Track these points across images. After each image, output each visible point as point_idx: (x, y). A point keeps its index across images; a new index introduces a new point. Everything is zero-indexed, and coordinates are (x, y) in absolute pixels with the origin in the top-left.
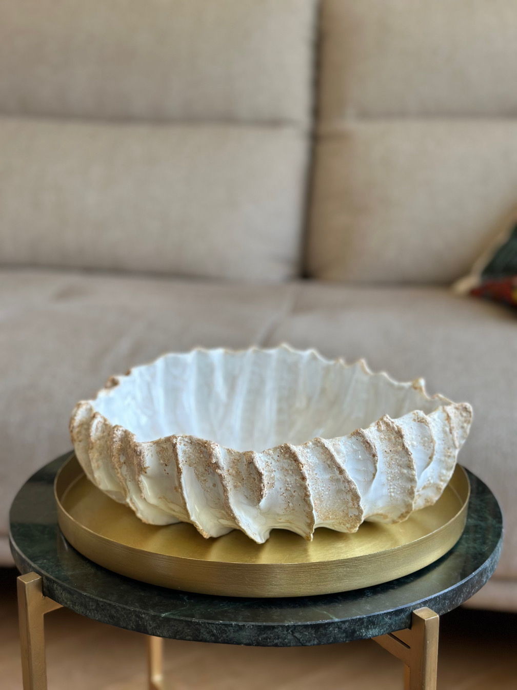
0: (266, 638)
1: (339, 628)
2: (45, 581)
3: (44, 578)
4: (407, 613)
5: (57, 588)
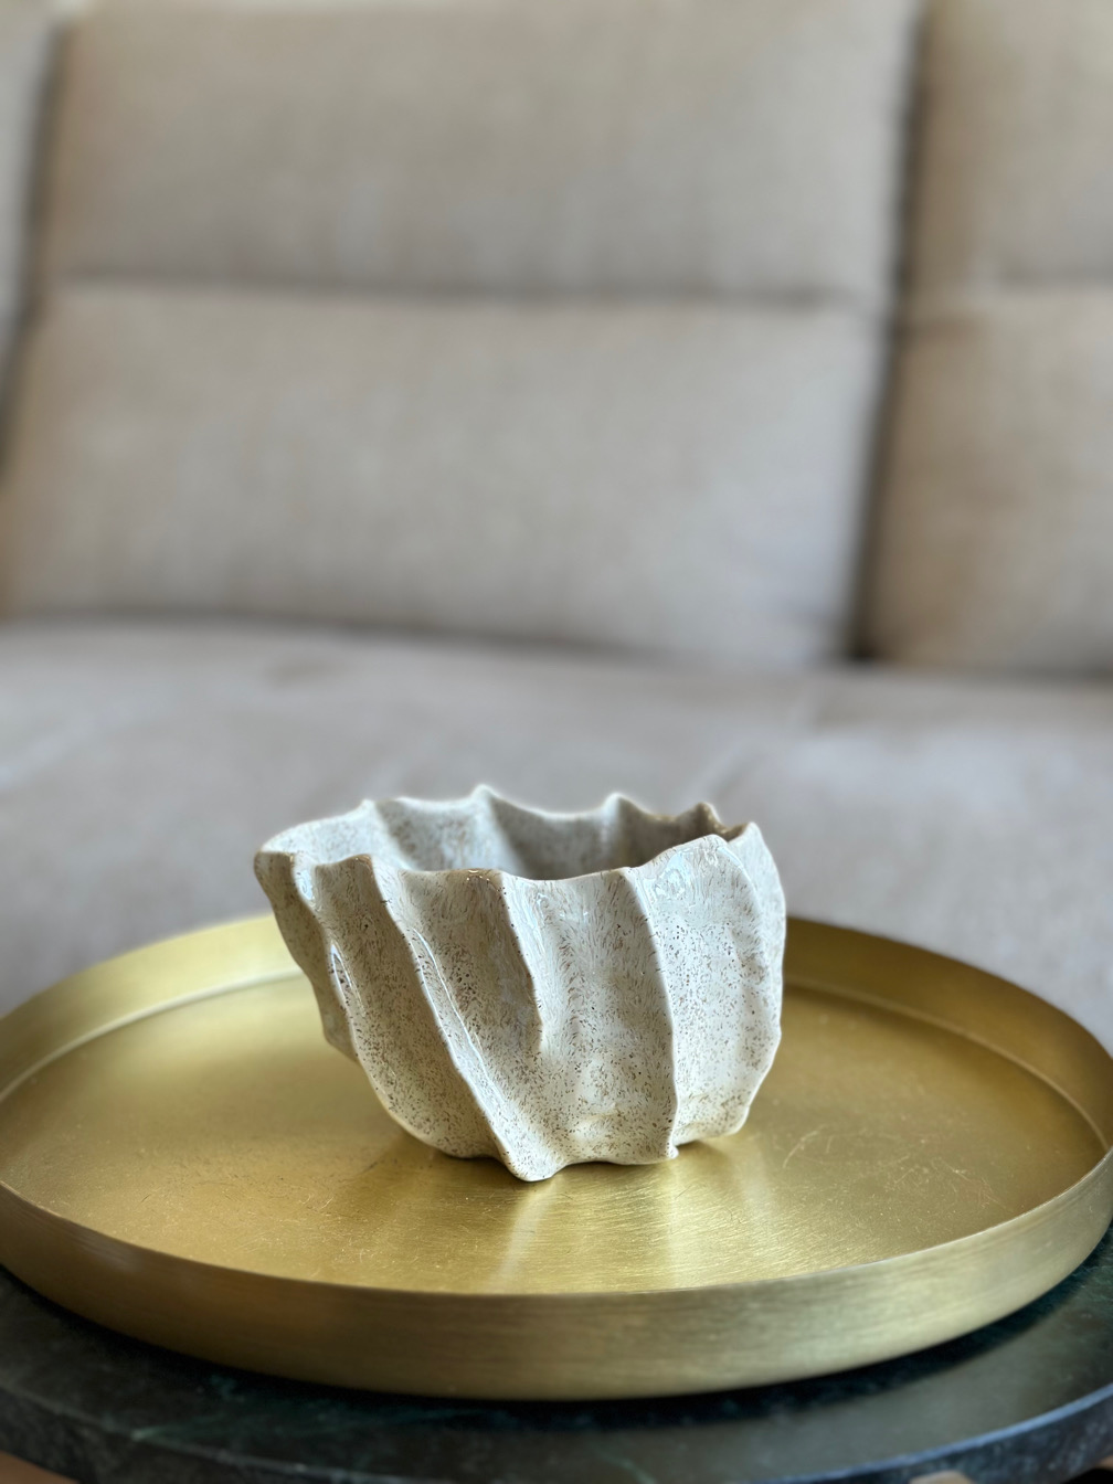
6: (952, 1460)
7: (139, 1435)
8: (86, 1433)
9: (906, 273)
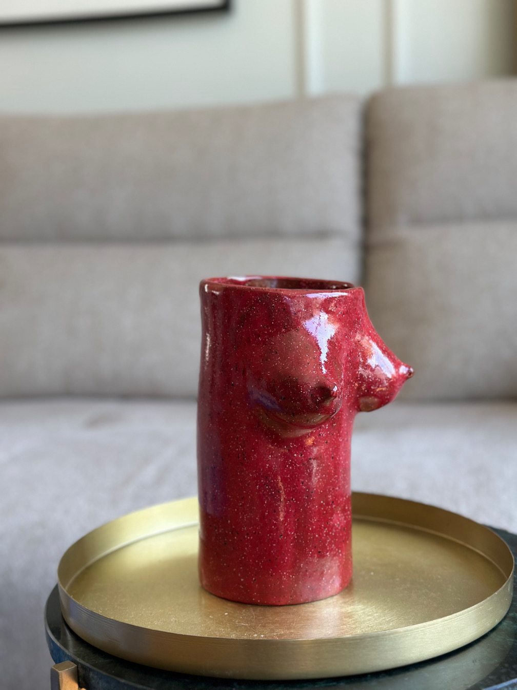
2: (81, 670)
3: (80, 666)
5: (93, 677)
9: (367, 221)
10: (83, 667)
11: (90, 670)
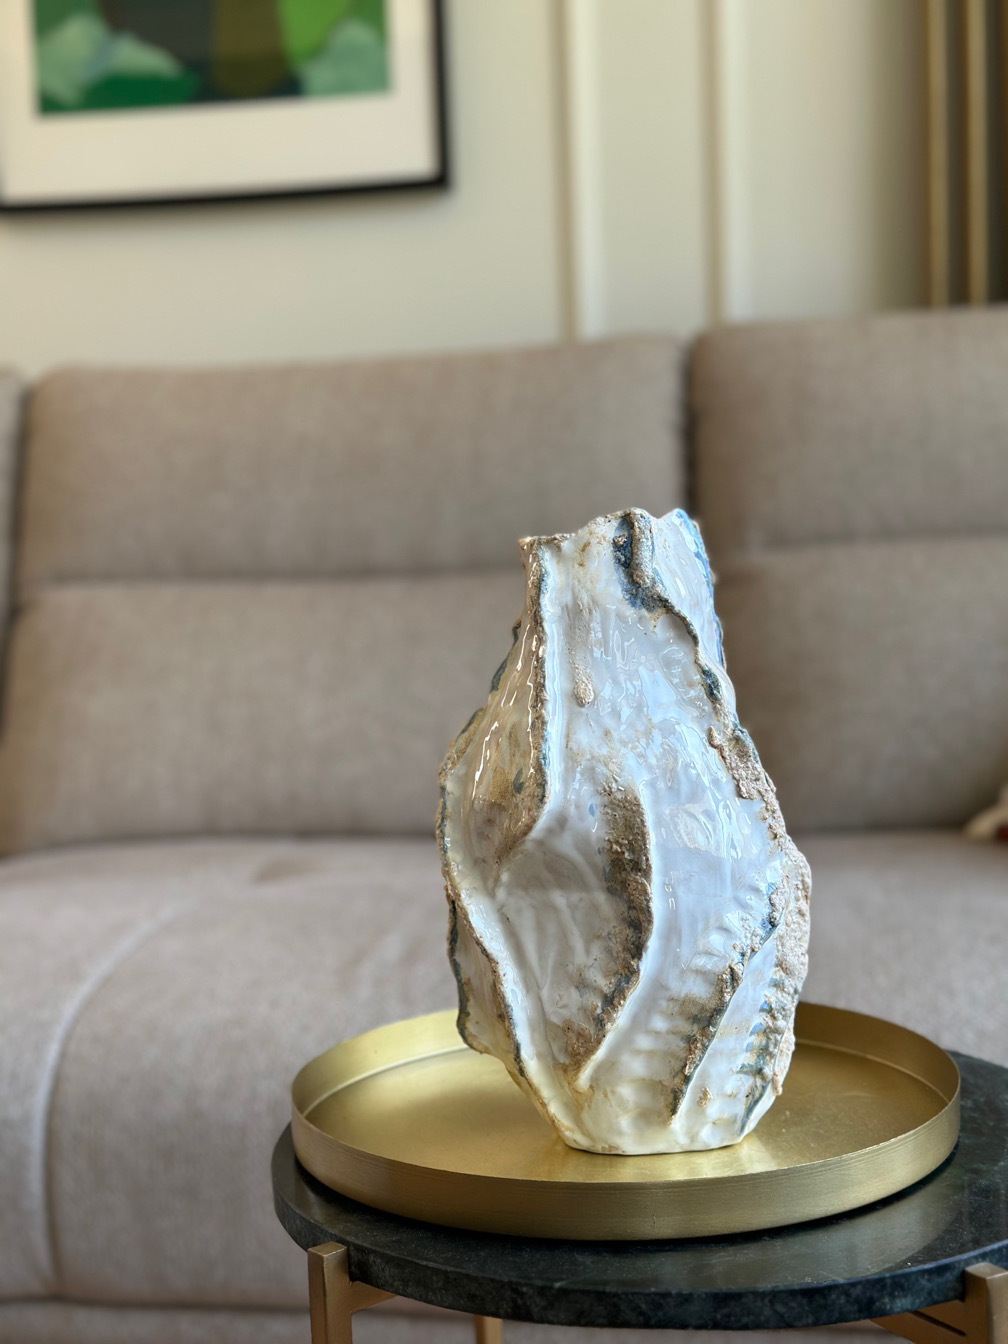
0: (728, 1316)
1: (847, 1295)
2: (353, 1253)
4: (956, 1272)
5: (375, 1262)
6: (984, 1257)
7: (557, 1285)
8: (525, 1289)
10: (360, 1249)
11: (371, 1251)
